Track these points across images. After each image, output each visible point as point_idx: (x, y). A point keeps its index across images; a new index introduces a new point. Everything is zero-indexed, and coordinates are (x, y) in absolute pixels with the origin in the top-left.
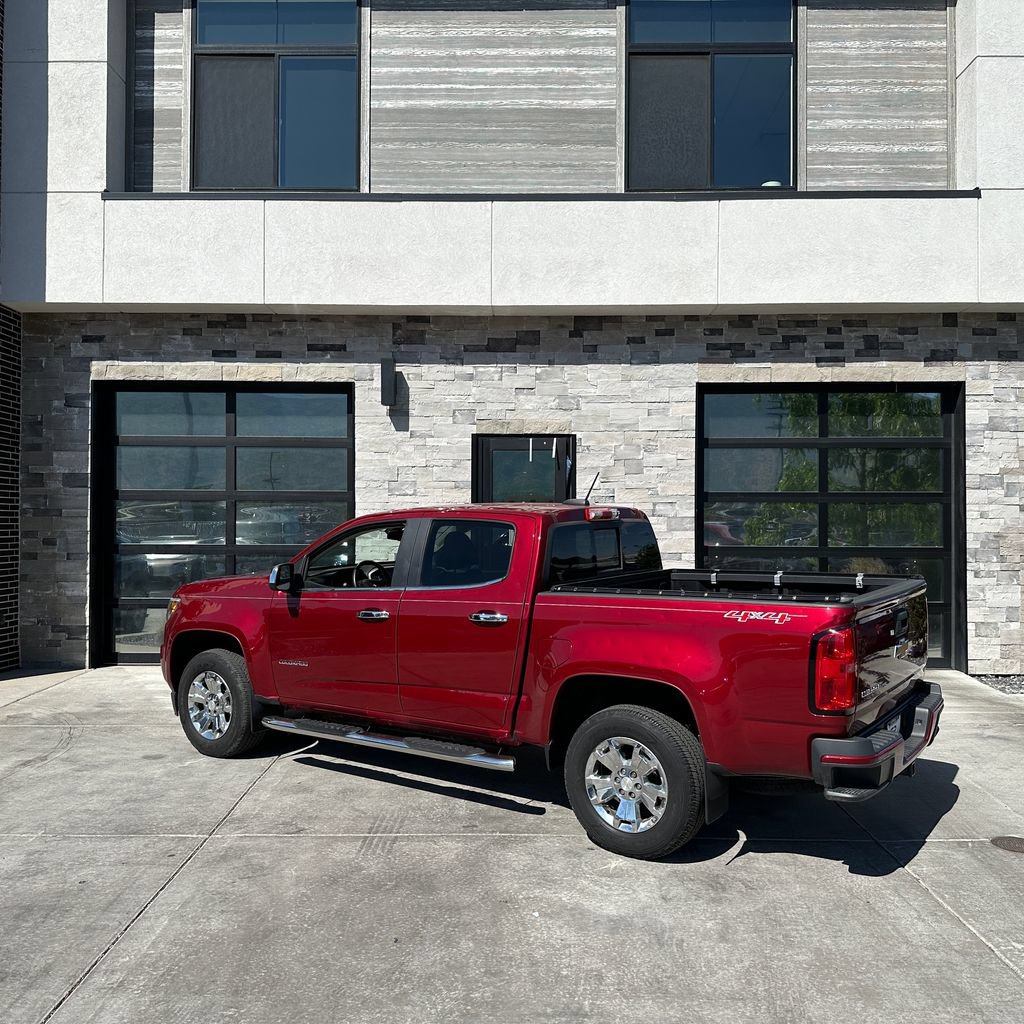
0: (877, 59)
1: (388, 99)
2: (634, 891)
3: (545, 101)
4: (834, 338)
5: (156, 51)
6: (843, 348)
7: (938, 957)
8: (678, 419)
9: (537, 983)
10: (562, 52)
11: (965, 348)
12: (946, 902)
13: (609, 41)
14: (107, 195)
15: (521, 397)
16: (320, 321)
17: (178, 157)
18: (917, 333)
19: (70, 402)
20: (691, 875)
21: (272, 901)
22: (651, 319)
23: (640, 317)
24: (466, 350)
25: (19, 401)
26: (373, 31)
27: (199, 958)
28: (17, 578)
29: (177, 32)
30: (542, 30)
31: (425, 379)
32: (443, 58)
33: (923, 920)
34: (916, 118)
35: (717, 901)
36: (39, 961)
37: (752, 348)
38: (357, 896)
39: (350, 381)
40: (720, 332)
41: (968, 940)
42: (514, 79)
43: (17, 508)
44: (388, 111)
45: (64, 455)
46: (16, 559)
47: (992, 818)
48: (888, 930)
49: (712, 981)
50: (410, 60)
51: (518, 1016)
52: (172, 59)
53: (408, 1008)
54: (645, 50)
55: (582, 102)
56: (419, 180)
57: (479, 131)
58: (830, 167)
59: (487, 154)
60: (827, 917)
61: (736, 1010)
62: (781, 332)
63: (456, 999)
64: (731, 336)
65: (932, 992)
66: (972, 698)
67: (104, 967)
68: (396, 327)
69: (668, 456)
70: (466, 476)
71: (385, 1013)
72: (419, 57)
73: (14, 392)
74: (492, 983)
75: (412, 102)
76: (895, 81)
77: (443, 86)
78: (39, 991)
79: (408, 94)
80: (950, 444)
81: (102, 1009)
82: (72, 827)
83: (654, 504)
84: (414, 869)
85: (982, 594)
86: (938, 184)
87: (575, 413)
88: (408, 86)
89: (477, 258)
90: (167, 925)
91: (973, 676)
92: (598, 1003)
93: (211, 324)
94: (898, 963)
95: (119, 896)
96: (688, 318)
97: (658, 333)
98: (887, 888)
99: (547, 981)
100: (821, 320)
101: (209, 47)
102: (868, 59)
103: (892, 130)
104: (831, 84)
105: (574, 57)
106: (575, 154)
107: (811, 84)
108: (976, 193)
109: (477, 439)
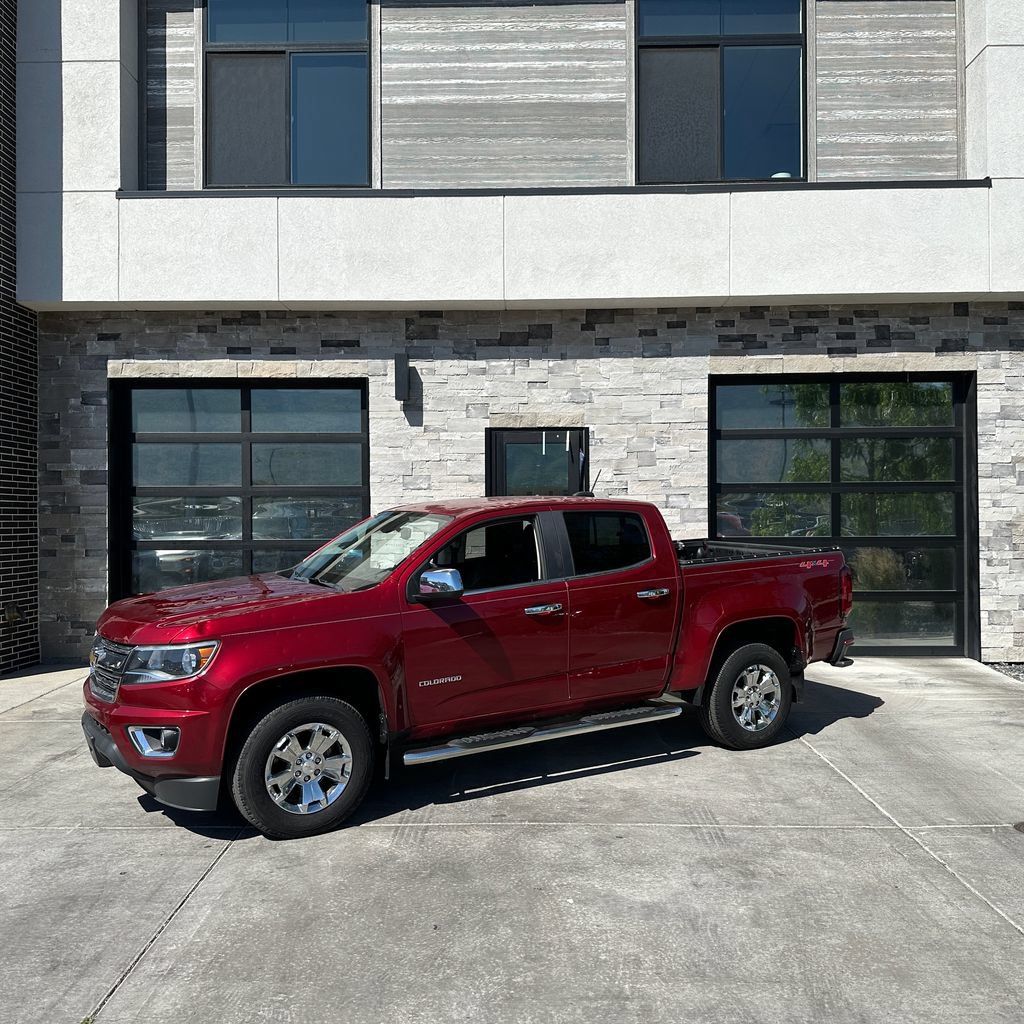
0: (886, 50)
1: (399, 95)
2: (665, 878)
3: (555, 96)
4: (846, 329)
5: (168, 50)
6: (854, 339)
7: (969, 940)
8: (690, 411)
9: (577, 967)
10: (571, 46)
11: (977, 338)
12: (973, 887)
13: (619, 35)
14: (121, 194)
15: (534, 391)
16: (334, 317)
17: (191, 155)
18: (928, 323)
19: (87, 400)
20: (720, 862)
21: (312, 890)
22: (662, 311)
23: (652, 309)
24: (478, 345)
25: (36, 399)
26: (383, 26)
27: (244, 946)
28: (36, 574)
29: (188, 30)
30: (551, 24)
31: (439, 375)
32: (453, 53)
33: (952, 905)
34: (926, 108)
35: (748, 887)
36: (89, 951)
37: (764, 339)
38: (393, 885)
39: (364, 376)
40: (732, 323)
41: (998, 923)
42: (525, 73)
43: (35, 505)
44: (398, 107)
45: (81, 453)
46: (36, 556)
47: (1013, 805)
48: (917, 914)
49: (748, 964)
50: (420, 56)
51: (561, 1000)
52: (184, 58)
53: (452, 993)
54: (655, 43)
55: (593, 95)
56: (430, 175)
57: (489, 126)
58: (839, 157)
59: (497, 149)
60: (857, 903)
61: (773, 993)
62: (793, 323)
63: (499, 984)
64: (743, 327)
65: (965, 974)
66: (985, 685)
67: (152, 955)
68: (409, 322)
69: (680, 448)
70: (480, 469)
71: (430, 998)
72: (429, 53)
73: (31, 391)
74: (533, 969)
75: (422, 98)
76: (905, 71)
77: (453, 81)
78: (92, 979)
79: (418, 90)
80: (962, 434)
81: (154, 996)
82: (108, 820)
83: (668, 496)
84: (447, 857)
85: (994, 583)
86: (948, 174)
87: (588, 405)
88: (418, 82)
89: (490, 252)
90: (211, 914)
91: (986, 664)
92: (638, 986)
93: (225, 322)
94: (929, 946)
95: (160, 886)
96: (701, 310)
97: (670, 325)
98: (914, 873)
99: (587, 966)
100: (833, 311)
101: (220, 45)
102: (875, 49)
103: (902, 120)
104: (840, 75)
105: (584, 51)
106: (585, 148)
107: (820, 76)
108: (986, 183)
109: (491, 433)
